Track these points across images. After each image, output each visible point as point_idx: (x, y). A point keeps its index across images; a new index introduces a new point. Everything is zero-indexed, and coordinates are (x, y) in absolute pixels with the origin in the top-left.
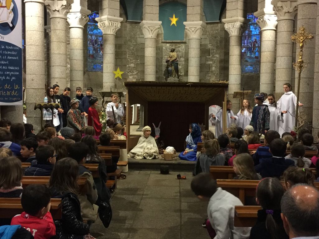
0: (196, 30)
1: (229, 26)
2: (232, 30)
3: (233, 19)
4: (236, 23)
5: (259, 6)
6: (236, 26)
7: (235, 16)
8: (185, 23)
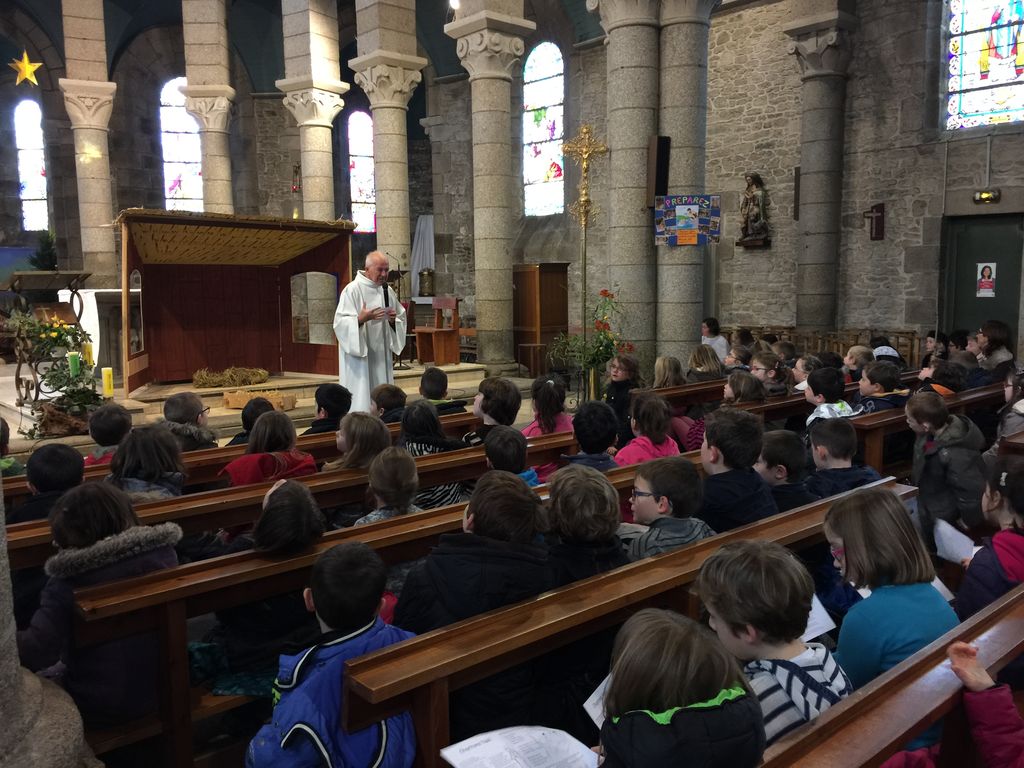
0: (98, 104)
1: (198, 104)
2: (208, 116)
3: (210, 87)
4: (218, 100)
5: (289, 66)
6: (218, 107)
7: (213, 82)
8: (62, 81)
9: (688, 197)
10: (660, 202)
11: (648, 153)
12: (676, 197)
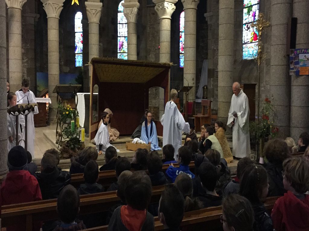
2: (130, 16)
6: (134, 12)
8: (86, 3)
9: (305, 49)
10: (292, 52)
11: (287, 26)
12: (299, 49)
